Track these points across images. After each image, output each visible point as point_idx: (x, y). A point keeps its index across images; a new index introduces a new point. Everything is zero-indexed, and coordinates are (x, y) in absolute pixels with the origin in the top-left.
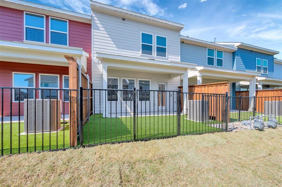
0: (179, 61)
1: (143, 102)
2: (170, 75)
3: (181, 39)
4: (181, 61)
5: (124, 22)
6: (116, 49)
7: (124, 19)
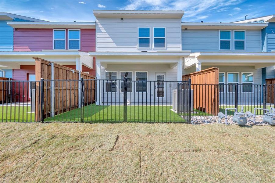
0: (181, 49)
1: (141, 93)
2: (170, 65)
3: (182, 26)
4: (182, 50)
5: (122, 21)
6: (116, 46)
7: (122, 19)
